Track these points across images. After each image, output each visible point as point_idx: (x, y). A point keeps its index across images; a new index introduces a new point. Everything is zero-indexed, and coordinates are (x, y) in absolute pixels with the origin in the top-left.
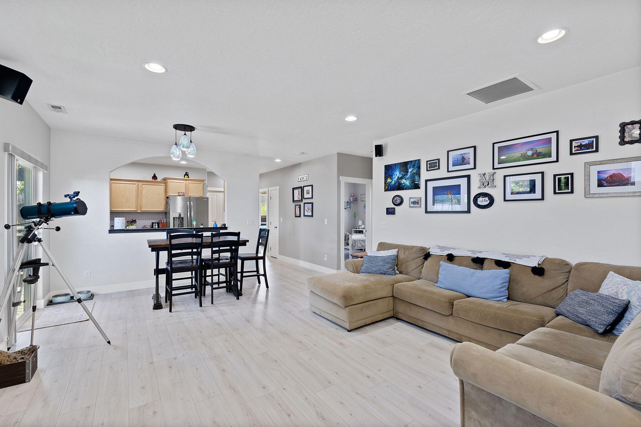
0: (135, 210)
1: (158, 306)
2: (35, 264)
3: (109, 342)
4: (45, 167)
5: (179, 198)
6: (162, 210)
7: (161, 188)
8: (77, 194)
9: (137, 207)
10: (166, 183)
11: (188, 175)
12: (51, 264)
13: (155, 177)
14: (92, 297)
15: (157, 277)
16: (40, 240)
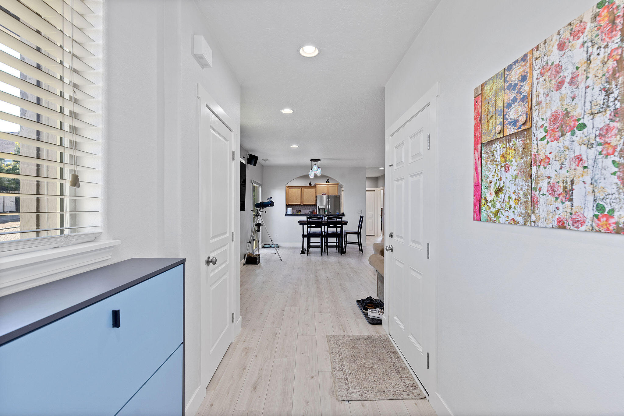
0: (300, 204)
1: (303, 253)
2: (259, 225)
3: (281, 260)
4: (261, 185)
5: (325, 197)
6: (314, 204)
7: (313, 190)
8: (271, 198)
9: (301, 202)
10: (316, 187)
11: (328, 181)
12: (263, 225)
13: (310, 184)
14: (278, 247)
15: (303, 239)
16: (260, 216)
